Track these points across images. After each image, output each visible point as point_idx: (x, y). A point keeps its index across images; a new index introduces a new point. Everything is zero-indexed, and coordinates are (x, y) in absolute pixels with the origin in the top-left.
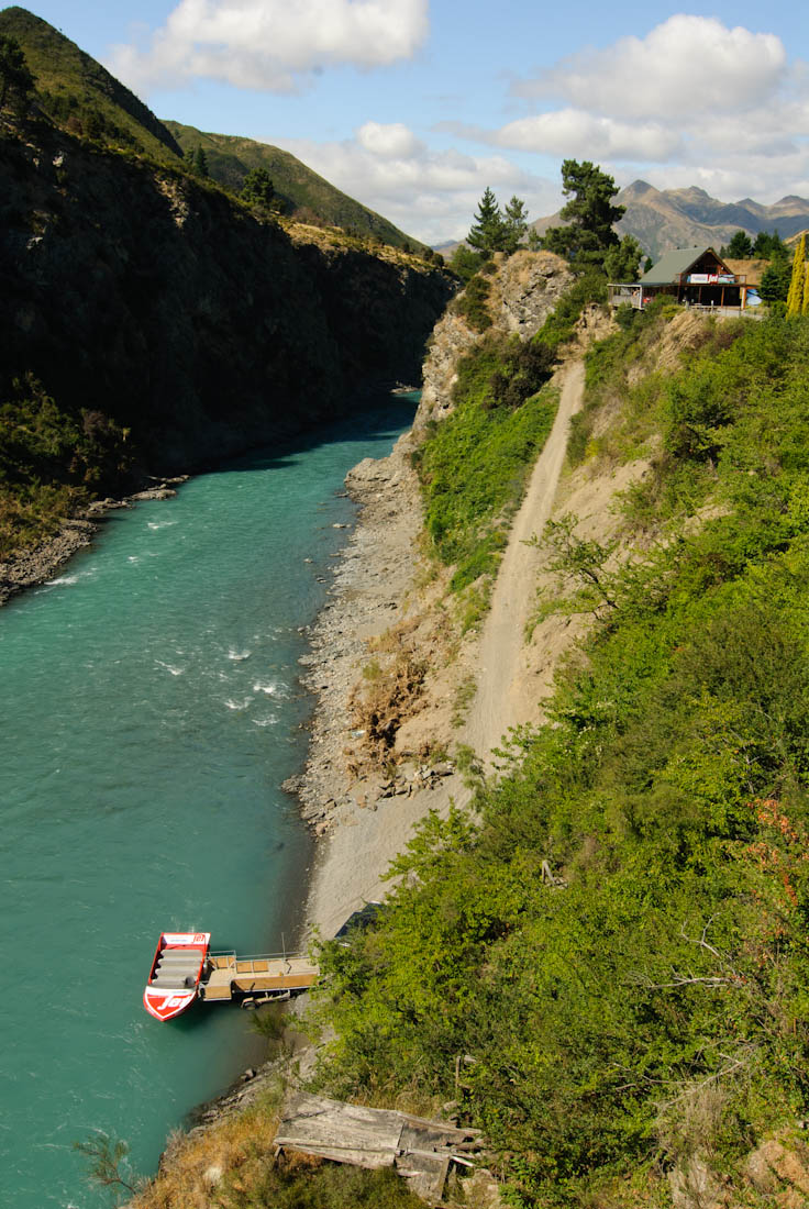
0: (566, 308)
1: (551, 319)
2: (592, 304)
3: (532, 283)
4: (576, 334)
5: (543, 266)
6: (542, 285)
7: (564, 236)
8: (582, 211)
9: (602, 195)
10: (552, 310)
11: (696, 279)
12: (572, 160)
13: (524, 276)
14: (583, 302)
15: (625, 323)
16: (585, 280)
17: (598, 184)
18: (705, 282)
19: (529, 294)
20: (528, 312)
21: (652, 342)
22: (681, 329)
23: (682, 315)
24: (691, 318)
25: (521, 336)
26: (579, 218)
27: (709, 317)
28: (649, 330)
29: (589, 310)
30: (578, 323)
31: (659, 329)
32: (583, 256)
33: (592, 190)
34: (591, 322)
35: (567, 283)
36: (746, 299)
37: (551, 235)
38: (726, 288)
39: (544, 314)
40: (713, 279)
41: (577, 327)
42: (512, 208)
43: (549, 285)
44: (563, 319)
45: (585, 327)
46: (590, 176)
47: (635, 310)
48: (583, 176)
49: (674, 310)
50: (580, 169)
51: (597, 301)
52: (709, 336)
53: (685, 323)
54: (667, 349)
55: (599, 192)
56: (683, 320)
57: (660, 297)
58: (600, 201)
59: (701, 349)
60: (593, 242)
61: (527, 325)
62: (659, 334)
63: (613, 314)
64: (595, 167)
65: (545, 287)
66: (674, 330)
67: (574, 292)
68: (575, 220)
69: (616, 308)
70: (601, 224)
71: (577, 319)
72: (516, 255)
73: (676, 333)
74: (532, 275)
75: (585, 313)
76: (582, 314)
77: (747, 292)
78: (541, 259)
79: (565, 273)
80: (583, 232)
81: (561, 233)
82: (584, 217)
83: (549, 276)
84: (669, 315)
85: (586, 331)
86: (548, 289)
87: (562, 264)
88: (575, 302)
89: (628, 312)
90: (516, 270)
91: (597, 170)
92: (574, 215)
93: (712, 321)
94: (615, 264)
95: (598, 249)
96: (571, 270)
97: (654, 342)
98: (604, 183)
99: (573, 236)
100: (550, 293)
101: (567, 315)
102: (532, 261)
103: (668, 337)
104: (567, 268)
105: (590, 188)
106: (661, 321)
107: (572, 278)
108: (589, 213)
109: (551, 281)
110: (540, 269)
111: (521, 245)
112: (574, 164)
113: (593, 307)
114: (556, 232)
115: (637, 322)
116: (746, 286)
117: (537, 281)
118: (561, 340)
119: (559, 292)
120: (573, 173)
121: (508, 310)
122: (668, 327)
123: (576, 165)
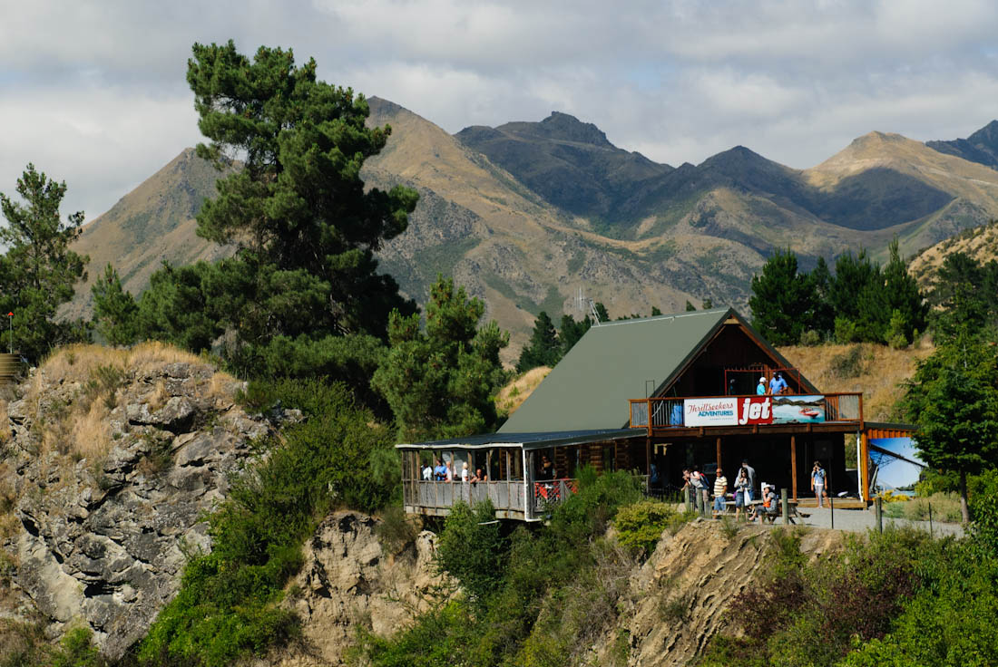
0: (251, 530)
1: (201, 572)
2: (340, 514)
3: (120, 454)
4: (295, 619)
5: (154, 395)
6: (159, 459)
7: (216, 292)
8: (272, 207)
9: (334, 154)
10: (202, 542)
11: (699, 413)
12: (222, 43)
13: (90, 432)
14: (309, 511)
15: (480, 569)
16: (307, 435)
17: (318, 118)
18: (732, 421)
19: (113, 492)
20: (117, 553)
21: (590, 629)
22: (690, 578)
23: (685, 534)
24: (717, 542)
25: (99, 638)
26: (260, 230)
27: (779, 536)
28: (574, 590)
29: (330, 535)
30: (300, 580)
31: (612, 583)
32: (288, 357)
33: (298, 139)
34: (344, 573)
35: (246, 447)
36: (872, 470)
37: (172, 289)
38: (800, 437)
39: (175, 556)
40: (754, 411)
41: (297, 594)
42: (24, 204)
43: (182, 456)
44: (245, 570)
45: (324, 592)
46: (287, 94)
47: (509, 525)
48: (263, 95)
49: (656, 518)
50: (253, 76)
51: (355, 504)
52: (791, 594)
53: (701, 559)
54: (649, 649)
55: (325, 143)
56: (691, 551)
57: (591, 480)
58: (329, 171)
59: (774, 641)
60: (318, 308)
61: (117, 597)
62: (612, 602)
63: (425, 542)
64: (300, 63)
65: (167, 465)
66: (663, 584)
67: (275, 475)
68: (246, 237)
69: (433, 524)
70: (337, 248)
71: (294, 567)
72: (56, 361)
73: (673, 596)
74: (118, 426)
75: (318, 545)
76: (308, 551)
77: (872, 447)
78: (149, 369)
79: (236, 417)
80: (279, 276)
81: (206, 279)
82: (278, 226)
83: (180, 426)
84: (641, 535)
85: (328, 608)
86: (178, 472)
87: (222, 384)
88: (281, 509)
89: (482, 534)
90: (60, 411)
91: (310, 76)
92: (245, 221)
93: (788, 547)
94: (415, 376)
95: (336, 333)
96: (254, 404)
97: (597, 629)
98: (334, 115)
99: (248, 291)
100: (190, 483)
101: (257, 555)
102: (113, 381)
103: (648, 608)
104: (240, 399)
105: (292, 134)
106: (614, 556)
107: (259, 430)
108: (296, 214)
109: (188, 445)
110: (144, 403)
111: (65, 327)
112: (231, 57)
113: (345, 525)
114: (190, 278)
115: (521, 566)
116: (862, 428)
117: (141, 445)
118: (247, 644)
119: (219, 478)
120: (228, 87)
121: (42, 550)
122: (642, 577)
123: (238, 61)
